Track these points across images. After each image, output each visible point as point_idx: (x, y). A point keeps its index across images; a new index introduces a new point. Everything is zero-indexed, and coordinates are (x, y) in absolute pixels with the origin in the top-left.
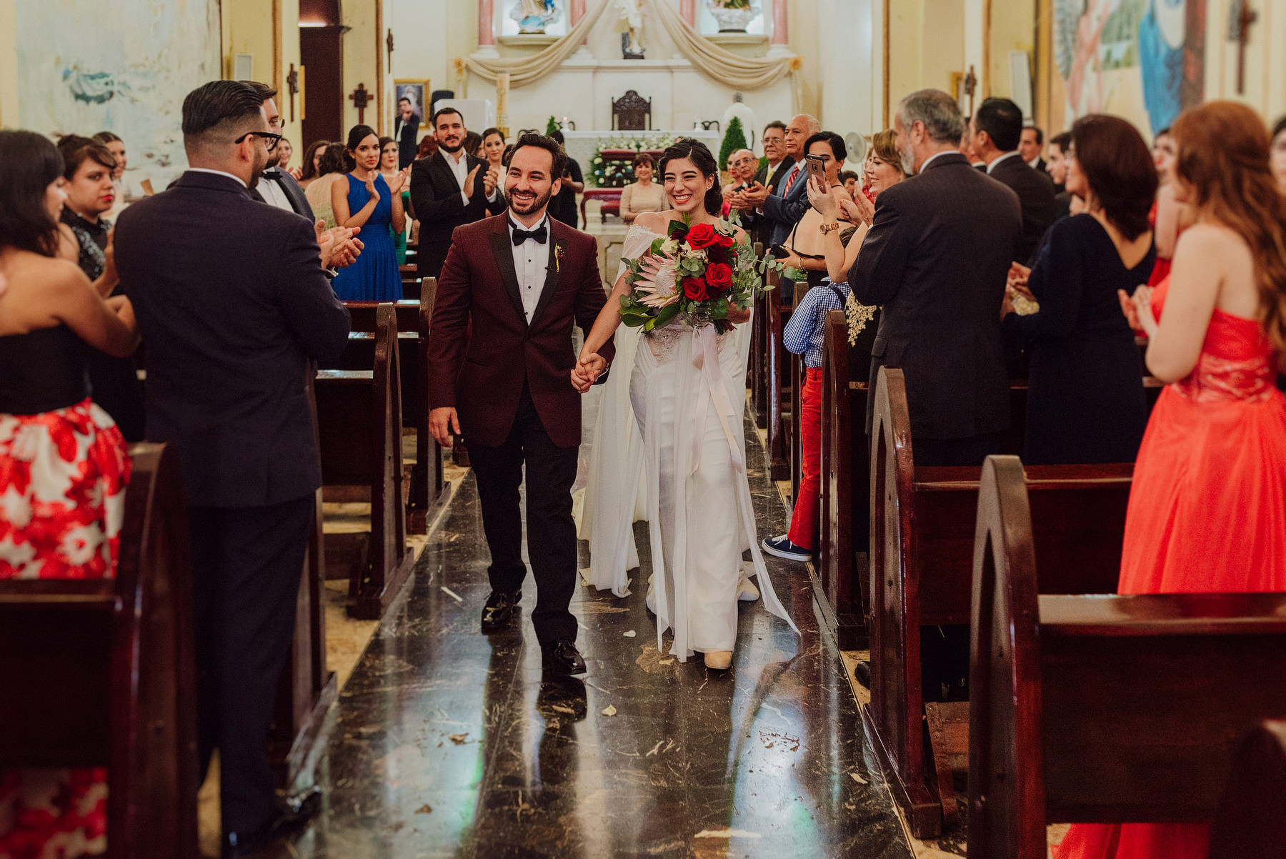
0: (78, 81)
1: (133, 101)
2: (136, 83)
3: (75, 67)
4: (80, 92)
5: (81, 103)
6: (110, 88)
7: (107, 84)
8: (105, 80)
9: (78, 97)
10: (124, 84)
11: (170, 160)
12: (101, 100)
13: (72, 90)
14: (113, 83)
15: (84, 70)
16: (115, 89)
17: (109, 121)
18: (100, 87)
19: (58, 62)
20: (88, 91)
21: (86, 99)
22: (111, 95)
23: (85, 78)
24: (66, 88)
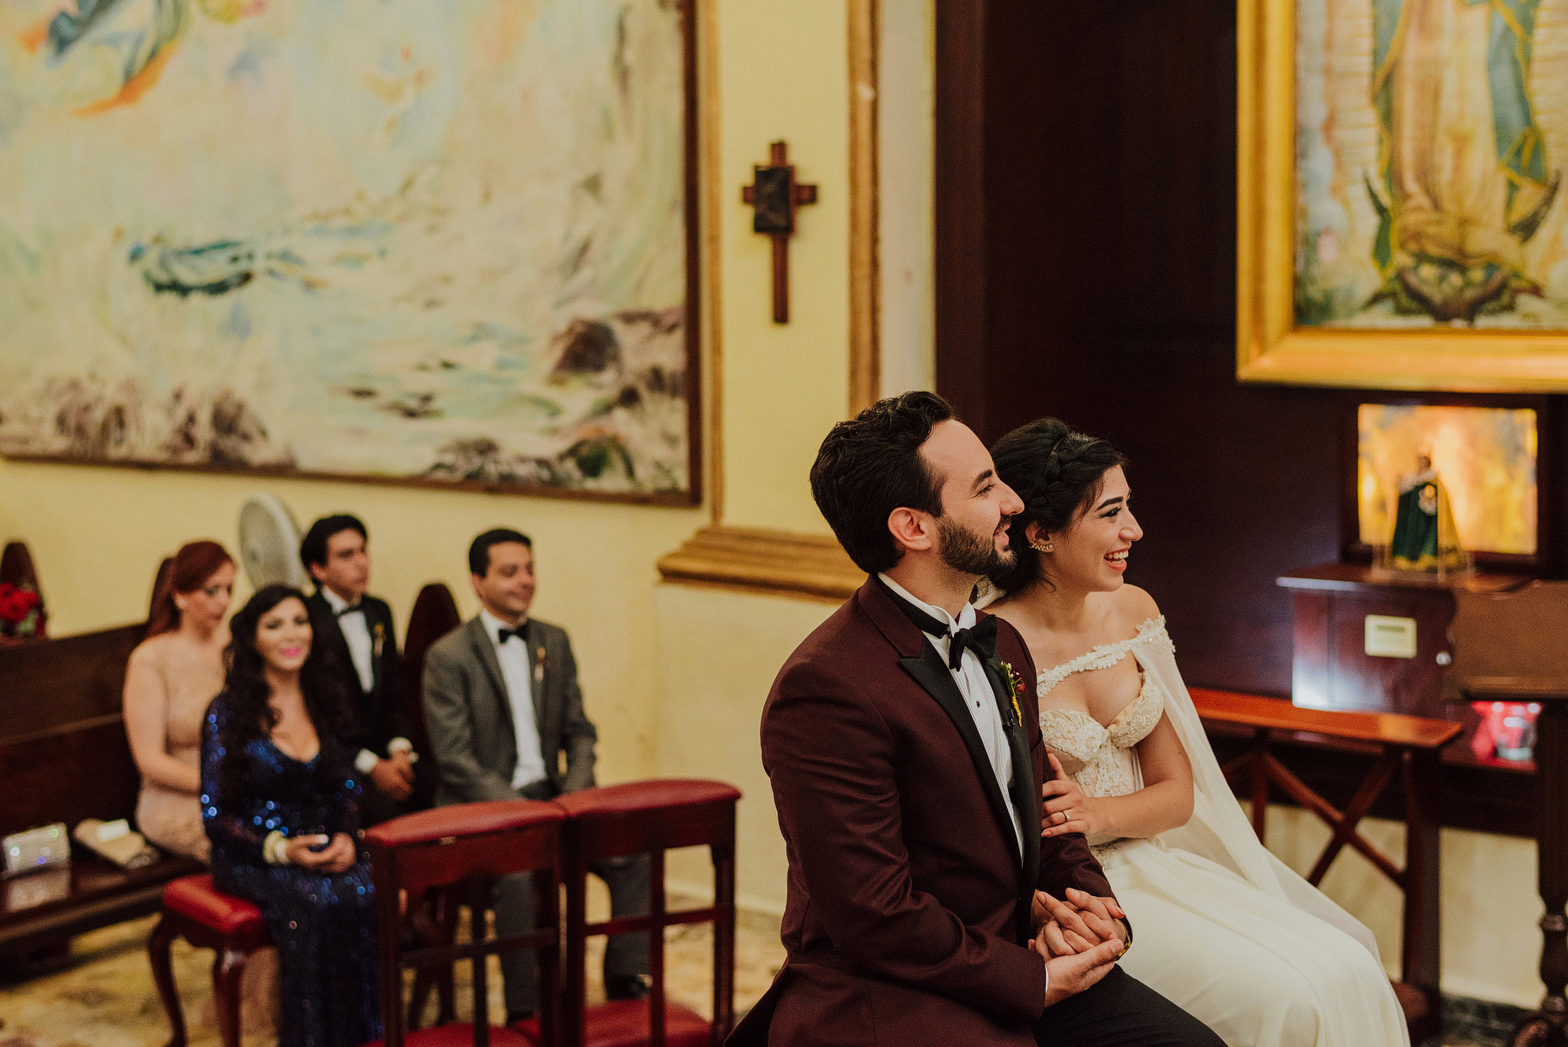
0: (163, 263)
1: (309, 285)
2: (317, 253)
3: (158, 239)
4: (163, 277)
5: (170, 298)
6: (243, 266)
7: (235, 259)
8: (229, 253)
9: (159, 287)
10: (285, 256)
11: (436, 405)
12: (218, 288)
13: (148, 277)
14: (250, 256)
15: (179, 242)
16: (258, 266)
17: (239, 327)
18: (218, 268)
19: (119, 234)
20: (186, 275)
21: (181, 289)
22: (246, 278)
23: (180, 254)
24: (134, 275)
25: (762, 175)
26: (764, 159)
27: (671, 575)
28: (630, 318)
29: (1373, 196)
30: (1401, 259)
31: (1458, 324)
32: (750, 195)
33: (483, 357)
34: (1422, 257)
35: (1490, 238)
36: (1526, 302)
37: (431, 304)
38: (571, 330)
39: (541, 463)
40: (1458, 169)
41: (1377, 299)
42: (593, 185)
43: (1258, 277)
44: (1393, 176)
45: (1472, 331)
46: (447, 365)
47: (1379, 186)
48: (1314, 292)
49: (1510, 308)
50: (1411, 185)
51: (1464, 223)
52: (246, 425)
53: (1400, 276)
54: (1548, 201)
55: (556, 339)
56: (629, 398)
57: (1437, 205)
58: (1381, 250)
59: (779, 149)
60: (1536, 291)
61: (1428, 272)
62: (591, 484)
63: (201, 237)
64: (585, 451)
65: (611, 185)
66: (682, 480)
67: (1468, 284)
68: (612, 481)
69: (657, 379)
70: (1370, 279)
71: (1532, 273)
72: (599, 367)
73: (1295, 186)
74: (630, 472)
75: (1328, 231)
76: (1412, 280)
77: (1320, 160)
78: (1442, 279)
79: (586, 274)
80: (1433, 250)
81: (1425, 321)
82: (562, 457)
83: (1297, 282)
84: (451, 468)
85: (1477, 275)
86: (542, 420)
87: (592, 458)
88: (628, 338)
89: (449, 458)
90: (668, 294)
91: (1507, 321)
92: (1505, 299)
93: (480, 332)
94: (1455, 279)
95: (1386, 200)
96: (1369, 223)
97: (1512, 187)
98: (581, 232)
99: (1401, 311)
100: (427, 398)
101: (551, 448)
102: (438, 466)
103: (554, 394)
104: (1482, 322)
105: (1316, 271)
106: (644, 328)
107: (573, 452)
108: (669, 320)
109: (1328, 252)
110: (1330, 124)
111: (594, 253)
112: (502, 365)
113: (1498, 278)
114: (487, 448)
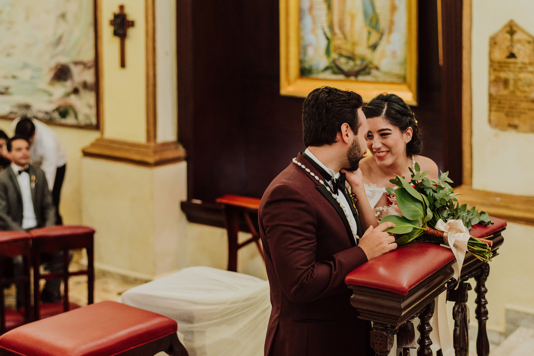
11: (10, 90)
25: (116, 16)
26: (117, 11)
27: (87, 154)
28: (76, 63)
29: (325, 34)
30: (334, 56)
31: (352, 78)
32: (113, 23)
33: (26, 75)
34: (341, 55)
35: (362, 50)
36: (374, 72)
37: (8, 55)
38: (56, 67)
39: (47, 113)
40: (352, 26)
41: (327, 69)
42: (63, 16)
43: (287, 59)
44: (331, 27)
45: (357, 81)
46: (14, 77)
47: (327, 30)
48: (307, 66)
49: (369, 74)
50: (337, 30)
51: (354, 44)
53: (334, 61)
54: (380, 39)
55: (51, 69)
56: (76, 91)
57: (345, 37)
58: (328, 52)
59: (122, 7)
60: (377, 68)
61: (343, 60)
62: (64, 121)
64: (62, 109)
65: (70, 16)
66: (94, 121)
67: (355, 65)
68: (70, 120)
69: (85, 85)
70: (323, 62)
71: (376, 62)
72: (65, 79)
73: (299, 29)
74: (76, 117)
75: (310, 45)
76: (338, 63)
77: (308, 21)
78: (347, 63)
79: (61, 47)
80: (344, 53)
81: (342, 77)
82: (54, 111)
83: (301, 62)
84: (15, 113)
85: (358, 62)
86: (46, 98)
87: (63, 112)
88: (75, 70)
89: (15, 110)
90: (88, 56)
91: (368, 78)
92: (367, 70)
93: (25, 66)
94: (351, 63)
95: (329, 35)
96: (324, 43)
97: (369, 33)
98: (59, 32)
99: (334, 73)
100: (7, 89)
101: (50, 108)
102: (11, 113)
103: (51, 89)
104: (361, 78)
105: (307, 58)
106: (80, 67)
107: (57, 109)
108: (89, 65)
109: (310, 52)
110: (311, 9)
111: (64, 40)
112: (32, 78)
113: (365, 63)
114: (27, 107)
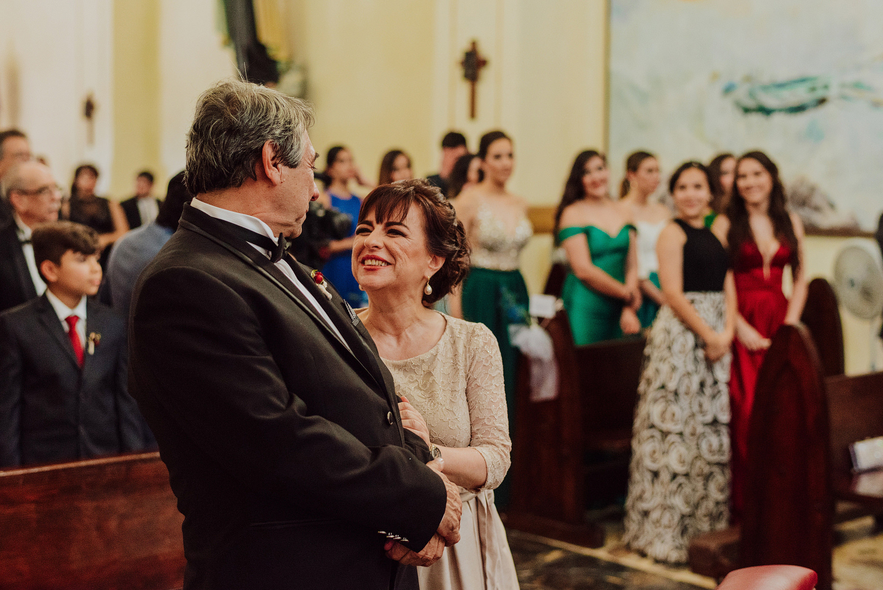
0: (751, 95)
3: (748, 79)
4: (750, 103)
5: (756, 119)
6: (820, 94)
7: (813, 89)
8: (808, 85)
9: (747, 110)
10: (857, 86)
12: (799, 109)
13: (738, 104)
14: (826, 87)
15: (766, 79)
16: (832, 93)
17: (814, 135)
18: (800, 95)
19: (715, 77)
20: (770, 101)
21: (765, 111)
22: (822, 101)
23: (765, 88)
24: (727, 103)
52: (817, 200)
63: (783, 75)
